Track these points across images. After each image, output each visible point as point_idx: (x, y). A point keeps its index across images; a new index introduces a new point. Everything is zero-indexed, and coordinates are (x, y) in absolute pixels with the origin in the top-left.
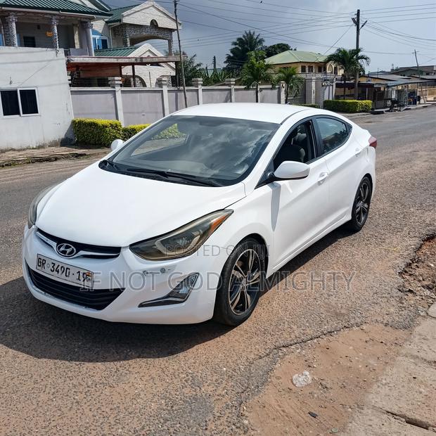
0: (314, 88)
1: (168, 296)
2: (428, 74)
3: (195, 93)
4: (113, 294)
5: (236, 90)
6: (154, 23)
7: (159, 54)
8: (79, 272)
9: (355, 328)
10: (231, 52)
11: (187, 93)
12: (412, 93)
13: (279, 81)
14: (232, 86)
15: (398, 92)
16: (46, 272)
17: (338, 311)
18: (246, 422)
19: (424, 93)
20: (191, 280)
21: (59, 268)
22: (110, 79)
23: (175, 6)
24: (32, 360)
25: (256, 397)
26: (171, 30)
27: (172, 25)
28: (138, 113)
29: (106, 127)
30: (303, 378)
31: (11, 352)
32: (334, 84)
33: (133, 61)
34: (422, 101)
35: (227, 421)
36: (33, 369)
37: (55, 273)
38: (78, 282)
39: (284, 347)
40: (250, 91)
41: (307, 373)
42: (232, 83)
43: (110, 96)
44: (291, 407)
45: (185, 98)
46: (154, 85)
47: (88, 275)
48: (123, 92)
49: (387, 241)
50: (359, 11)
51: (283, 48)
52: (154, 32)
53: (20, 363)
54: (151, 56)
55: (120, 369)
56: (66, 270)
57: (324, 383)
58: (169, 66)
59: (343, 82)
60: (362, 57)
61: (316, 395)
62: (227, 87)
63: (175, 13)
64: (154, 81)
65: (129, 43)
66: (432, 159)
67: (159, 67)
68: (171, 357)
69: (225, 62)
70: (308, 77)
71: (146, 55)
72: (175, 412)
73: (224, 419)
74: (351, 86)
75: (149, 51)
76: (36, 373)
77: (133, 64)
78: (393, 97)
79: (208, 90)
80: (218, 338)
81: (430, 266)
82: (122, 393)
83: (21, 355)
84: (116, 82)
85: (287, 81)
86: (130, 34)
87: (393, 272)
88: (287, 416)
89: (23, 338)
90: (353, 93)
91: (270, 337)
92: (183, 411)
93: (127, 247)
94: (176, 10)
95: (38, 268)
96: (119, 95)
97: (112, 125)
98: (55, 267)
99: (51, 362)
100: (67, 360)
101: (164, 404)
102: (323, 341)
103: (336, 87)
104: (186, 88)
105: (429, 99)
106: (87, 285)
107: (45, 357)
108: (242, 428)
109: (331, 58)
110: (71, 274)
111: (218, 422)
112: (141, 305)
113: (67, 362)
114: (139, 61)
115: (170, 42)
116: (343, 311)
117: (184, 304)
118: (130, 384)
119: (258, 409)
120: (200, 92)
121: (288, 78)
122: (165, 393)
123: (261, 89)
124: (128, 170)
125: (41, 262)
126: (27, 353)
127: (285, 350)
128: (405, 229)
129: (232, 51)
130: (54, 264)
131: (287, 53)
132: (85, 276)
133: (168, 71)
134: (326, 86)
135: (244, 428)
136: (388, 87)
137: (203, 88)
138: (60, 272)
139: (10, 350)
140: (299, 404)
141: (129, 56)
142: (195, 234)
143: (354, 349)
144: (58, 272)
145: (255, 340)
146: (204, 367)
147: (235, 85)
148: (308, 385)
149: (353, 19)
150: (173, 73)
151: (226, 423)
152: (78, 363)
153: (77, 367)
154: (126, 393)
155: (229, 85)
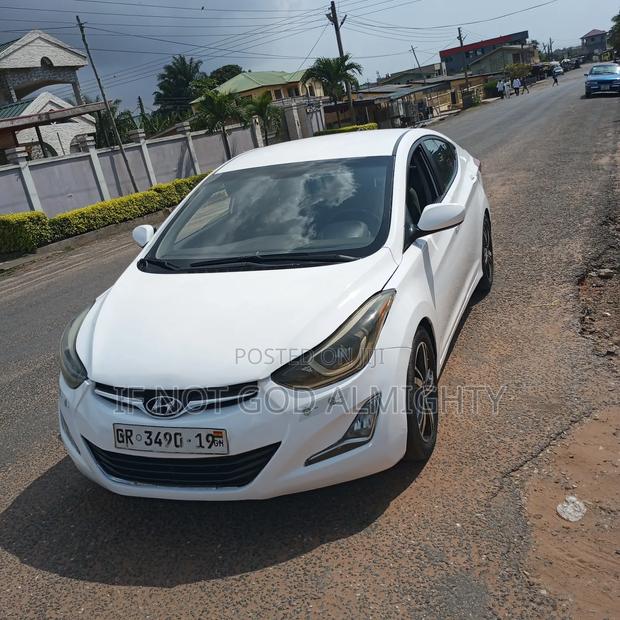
0: (297, 119)
1: (345, 438)
2: (429, 77)
3: (137, 151)
4: (261, 456)
5: (194, 137)
6: (46, 62)
7: (67, 106)
8: (199, 435)
9: (587, 420)
10: (161, 89)
11: (126, 154)
12: (421, 104)
13: (251, 116)
14: (188, 133)
15: (406, 105)
16: (138, 449)
17: (547, 403)
18: (544, 592)
19: (435, 101)
20: (372, 406)
21: (161, 437)
22: (7, 152)
23: (82, 31)
24: (161, 594)
25: (530, 553)
26: (74, 68)
27: (73, 61)
28: (62, 195)
29: (24, 223)
30: (572, 509)
31: (119, 590)
32: (322, 109)
33: (36, 119)
34: (435, 113)
35: (518, 599)
36: (173, 607)
37: (155, 446)
38: (200, 450)
39: (513, 471)
40: (214, 137)
41: (573, 499)
42: (186, 128)
43: (14, 177)
44: (587, 552)
45: (126, 161)
46: (68, 152)
47: (216, 436)
48: (31, 168)
49: (534, 295)
50: (333, 3)
51: (232, 71)
52: (48, 75)
53: (145, 603)
54: (56, 109)
55: (309, 567)
56: (174, 437)
57: (604, 505)
58: (85, 120)
59: (333, 104)
60: (352, 66)
61: (606, 526)
62: (181, 136)
63: (84, 40)
64: (67, 146)
65: (14, 97)
66: (509, 180)
67: (69, 124)
68: (369, 529)
69: (154, 104)
70: (286, 105)
71: (47, 109)
72: (437, 608)
73: (511, 598)
74: (345, 108)
75: (51, 102)
76: (182, 612)
77: (36, 125)
78: (401, 113)
79: (156, 144)
80: (414, 483)
81: (607, 316)
82: (339, 604)
83: (138, 590)
84: (19, 155)
85: (261, 113)
86: (14, 83)
87: (572, 334)
88: (591, 566)
89: (121, 563)
90: (348, 116)
91: (485, 463)
92: (447, 603)
93: (267, 378)
94: (84, 36)
95: (119, 445)
96: (26, 173)
97: (31, 219)
98: (153, 437)
99: (194, 588)
100: (217, 577)
101: (413, 602)
102: (558, 448)
103: (325, 112)
104: (124, 146)
105: (442, 109)
106: (217, 451)
107: (179, 583)
108: (545, 602)
109: (309, 74)
110: (184, 441)
111: (508, 605)
112: (309, 462)
113: (220, 581)
114: (44, 119)
115: (75, 85)
116: (555, 401)
117: (370, 444)
118: (341, 587)
119: (544, 569)
120: (145, 148)
121: (261, 110)
122: (402, 586)
123: (230, 131)
124: (192, 265)
125: (123, 434)
126: (146, 585)
127: (517, 475)
128: (544, 274)
129: (161, 86)
130: (150, 433)
131: (240, 77)
132: (210, 438)
133: (84, 127)
134: (312, 113)
135: (548, 601)
136: (392, 101)
137: (148, 142)
138: (164, 442)
139: (115, 587)
140: (593, 544)
141: (23, 114)
142: (359, 334)
143: (607, 449)
144: (160, 443)
145: (467, 471)
146: (428, 531)
147: (191, 131)
148: (586, 514)
149: (328, 16)
150: (93, 130)
151: (520, 603)
152: (237, 577)
153: (240, 583)
154: (345, 602)
155: (183, 132)
